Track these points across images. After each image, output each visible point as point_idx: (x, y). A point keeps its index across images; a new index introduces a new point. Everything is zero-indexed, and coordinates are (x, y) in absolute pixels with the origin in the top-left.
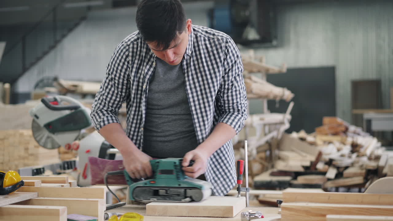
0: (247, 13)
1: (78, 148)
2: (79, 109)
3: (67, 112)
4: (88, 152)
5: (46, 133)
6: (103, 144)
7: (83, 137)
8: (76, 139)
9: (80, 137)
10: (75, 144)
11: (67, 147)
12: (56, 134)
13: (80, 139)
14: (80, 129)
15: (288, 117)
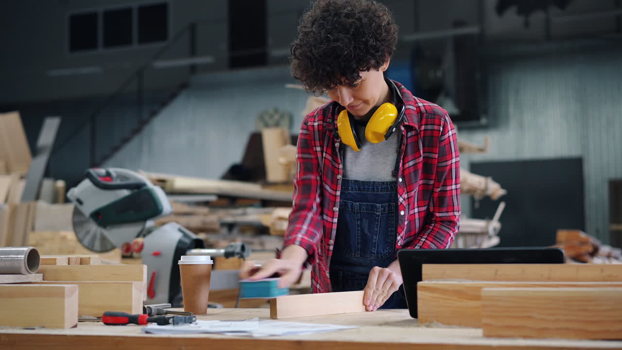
0: (439, 74)
1: (141, 248)
2: (145, 188)
3: (125, 193)
4: (157, 254)
5: (93, 228)
6: (180, 242)
7: (150, 231)
8: (138, 236)
9: (144, 232)
10: (136, 243)
11: (125, 248)
12: (108, 228)
13: (144, 236)
14: (145, 219)
15: (495, 224)
